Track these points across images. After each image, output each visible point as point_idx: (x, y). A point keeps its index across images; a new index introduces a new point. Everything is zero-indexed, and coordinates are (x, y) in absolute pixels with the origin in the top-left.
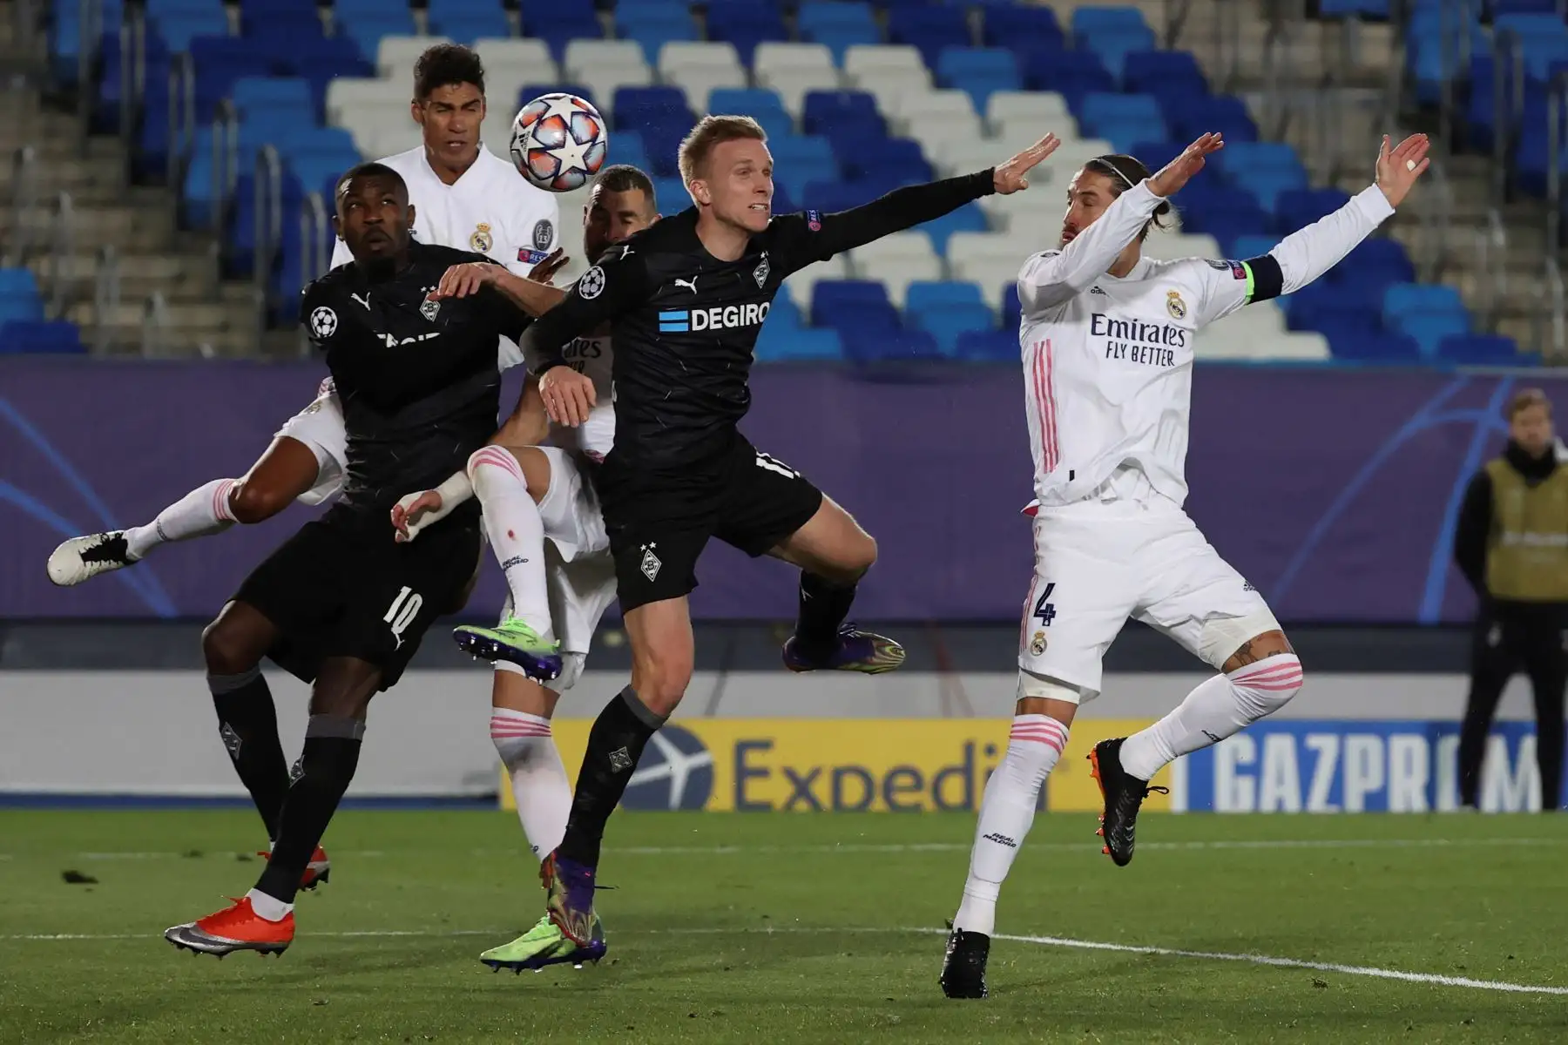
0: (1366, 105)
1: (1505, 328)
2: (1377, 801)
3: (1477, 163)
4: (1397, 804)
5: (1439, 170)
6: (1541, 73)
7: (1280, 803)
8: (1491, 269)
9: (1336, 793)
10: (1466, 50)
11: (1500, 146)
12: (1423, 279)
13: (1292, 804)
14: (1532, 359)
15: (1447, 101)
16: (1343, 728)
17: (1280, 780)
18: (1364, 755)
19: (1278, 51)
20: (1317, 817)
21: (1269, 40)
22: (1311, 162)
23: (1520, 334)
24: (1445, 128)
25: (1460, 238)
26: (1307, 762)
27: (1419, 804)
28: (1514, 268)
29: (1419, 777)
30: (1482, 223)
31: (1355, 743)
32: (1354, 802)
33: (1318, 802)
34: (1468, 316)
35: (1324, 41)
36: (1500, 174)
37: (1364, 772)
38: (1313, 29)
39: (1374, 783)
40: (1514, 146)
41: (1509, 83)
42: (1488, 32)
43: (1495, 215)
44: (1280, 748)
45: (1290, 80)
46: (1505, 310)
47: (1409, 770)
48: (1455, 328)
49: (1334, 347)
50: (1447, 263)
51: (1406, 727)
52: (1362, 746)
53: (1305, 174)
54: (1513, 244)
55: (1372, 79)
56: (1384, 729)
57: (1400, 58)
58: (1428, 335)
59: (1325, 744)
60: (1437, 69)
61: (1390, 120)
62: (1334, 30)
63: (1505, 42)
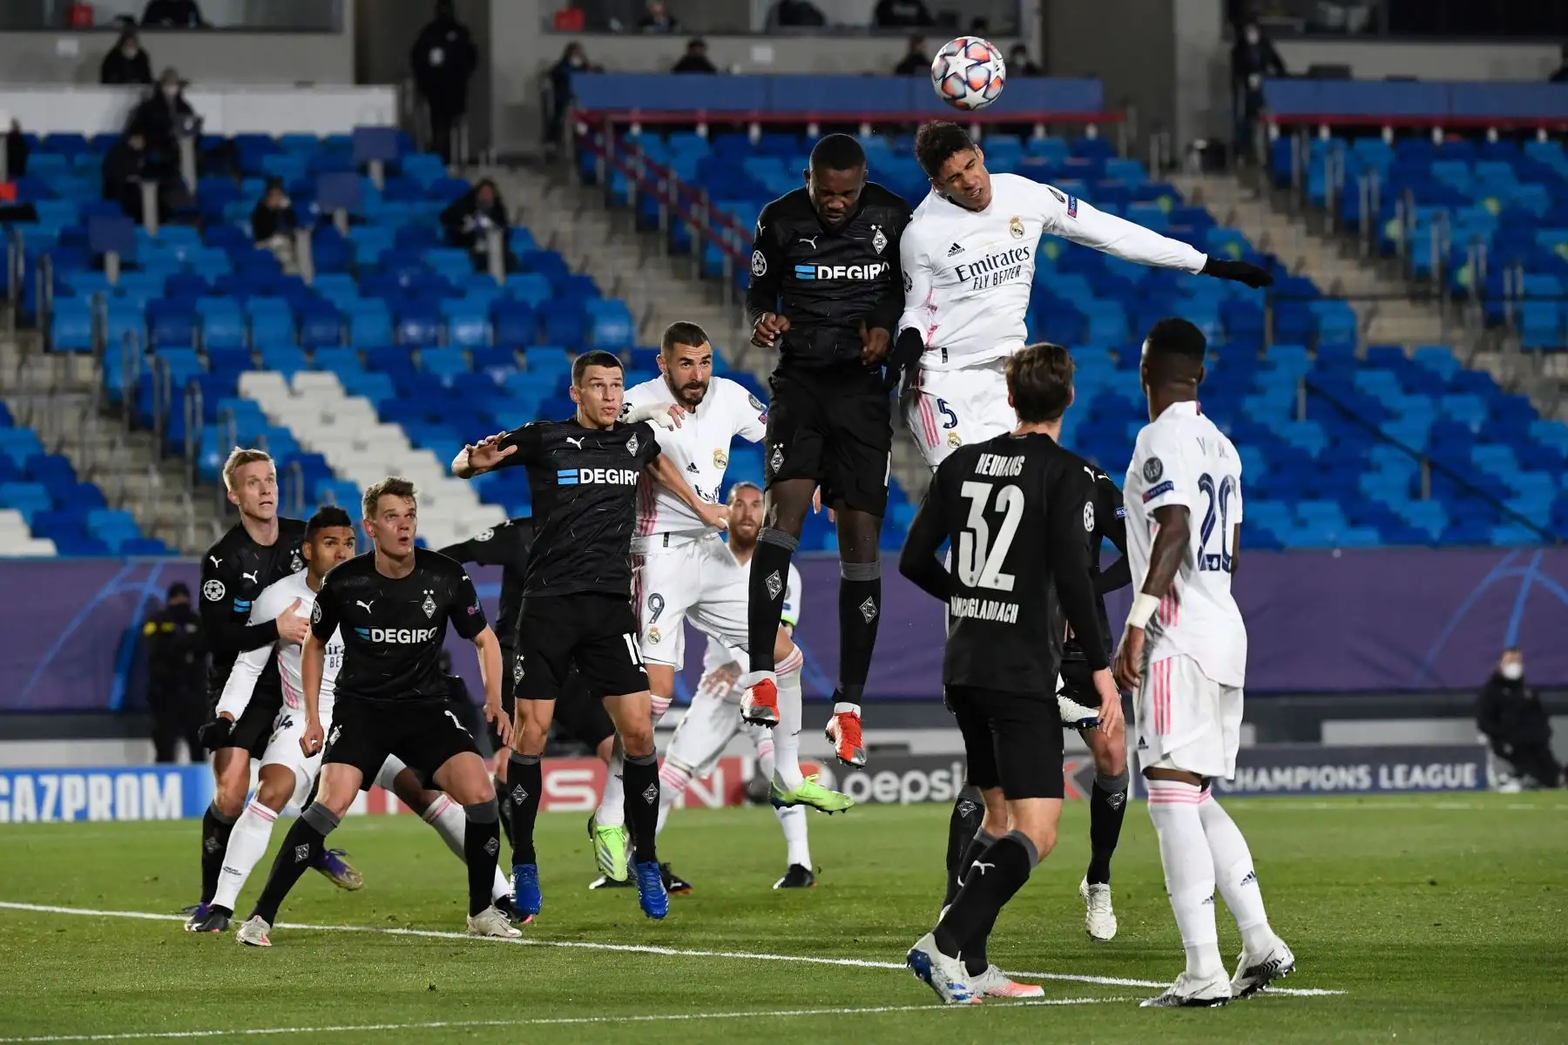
0: (78, 403)
1: (161, 534)
2: (82, 815)
3: (143, 437)
4: (94, 815)
5: (119, 440)
6: (181, 382)
7: (25, 818)
8: (151, 499)
9: (58, 811)
10: (136, 370)
11: (157, 426)
12: (112, 507)
13: (32, 816)
14: (176, 552)
15: (126, 400)
16: (60, 772)
17: (24, 803)
18: (74, 788)
19: (25, 373)
20: (48, 825)
21: (20, 367)
22: (45, 439)
23: (167, 537)
24: (126, 416)
25: (133, 482)
26: (40, 793)
27: (107, 815)
28: (164, 499)
29: (107, 800)
30: (145, 472)
31: (69, 781)
32: (68, 815)
33: (47, 815)
34: (138, 528)
35: (55, 367)
36: (158, 442)
37: (74, 797)
38: (48, 360)
39: (79, 804)
40: (166, 427)
41: (162, 388)
42: (150, 360)
43: (152, 467)
44: (24, 785)
45: (34, 390)
46: (159, 524)
47: (100, 796)
48: (130, 535)
49: (59, 547)
50: (125, 496)
51: (98, 771)
52: (72, 783)
53: (42, 446)
54: (167, 485)
55: (84, 389)
56: (85, 772)
57: (99, 376)
58: (114, 540)
59: (50, 782)
60: (122, 382)
61: (92, 412)
62: (61, 360)
63: (159, 365)
